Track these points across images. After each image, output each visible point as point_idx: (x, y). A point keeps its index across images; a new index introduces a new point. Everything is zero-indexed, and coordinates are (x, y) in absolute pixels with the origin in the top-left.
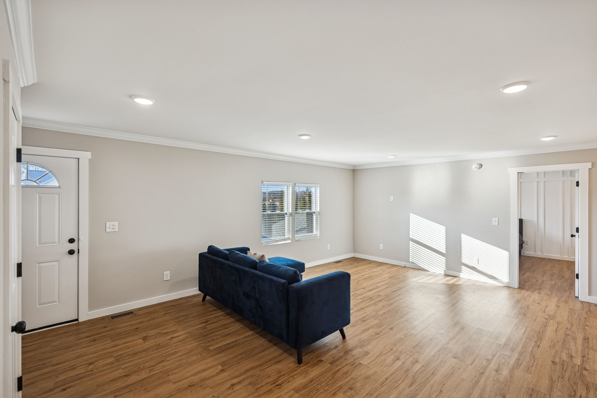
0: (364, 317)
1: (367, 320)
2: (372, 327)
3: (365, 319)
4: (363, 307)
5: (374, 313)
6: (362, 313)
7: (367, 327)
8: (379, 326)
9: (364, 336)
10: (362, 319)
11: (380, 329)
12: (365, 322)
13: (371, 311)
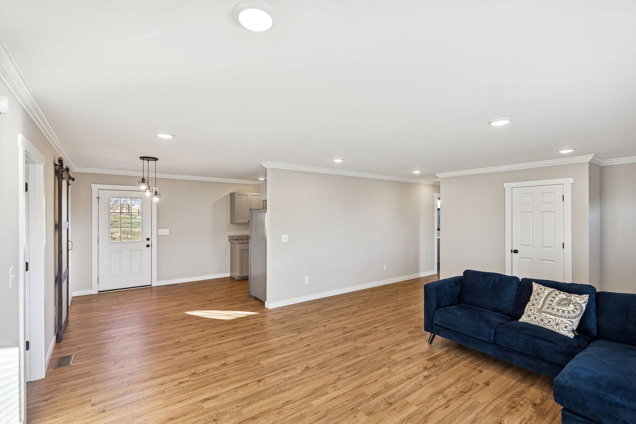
0: (408, 363)
1: (405, 360)
2: (401, 351)
3: (408, 360)
4: (408, 382)
5: (393, 370)
6: (411, 370)
7: (406, 352)
8: (393, 352)
9: (410, 344)
10: (411, 361)
11: (393, 349)
12: (407, 357)
13: (397, 373)
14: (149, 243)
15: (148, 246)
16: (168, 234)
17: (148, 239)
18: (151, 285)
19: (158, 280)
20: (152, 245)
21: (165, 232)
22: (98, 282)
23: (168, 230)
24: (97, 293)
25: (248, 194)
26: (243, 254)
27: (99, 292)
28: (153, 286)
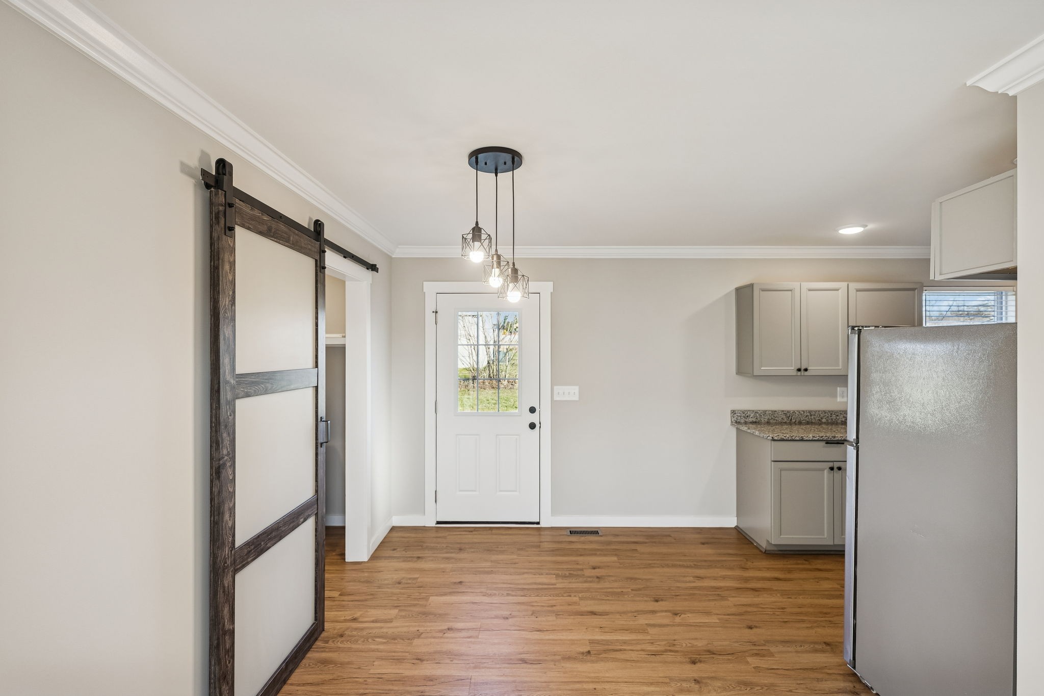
14: (534, 418)
15: (532, 426)
16: (576, 398)
17: (532, 410)
18: (538, 523)
19: (554, 512)
20: (540, 423)
21: (570, 393)
22: (436, 501)
23: (576, 389)
24: (433, 524)
25: (795, 285)
26: (783, 472)
27: (438, 523)
28: (542, 525)
